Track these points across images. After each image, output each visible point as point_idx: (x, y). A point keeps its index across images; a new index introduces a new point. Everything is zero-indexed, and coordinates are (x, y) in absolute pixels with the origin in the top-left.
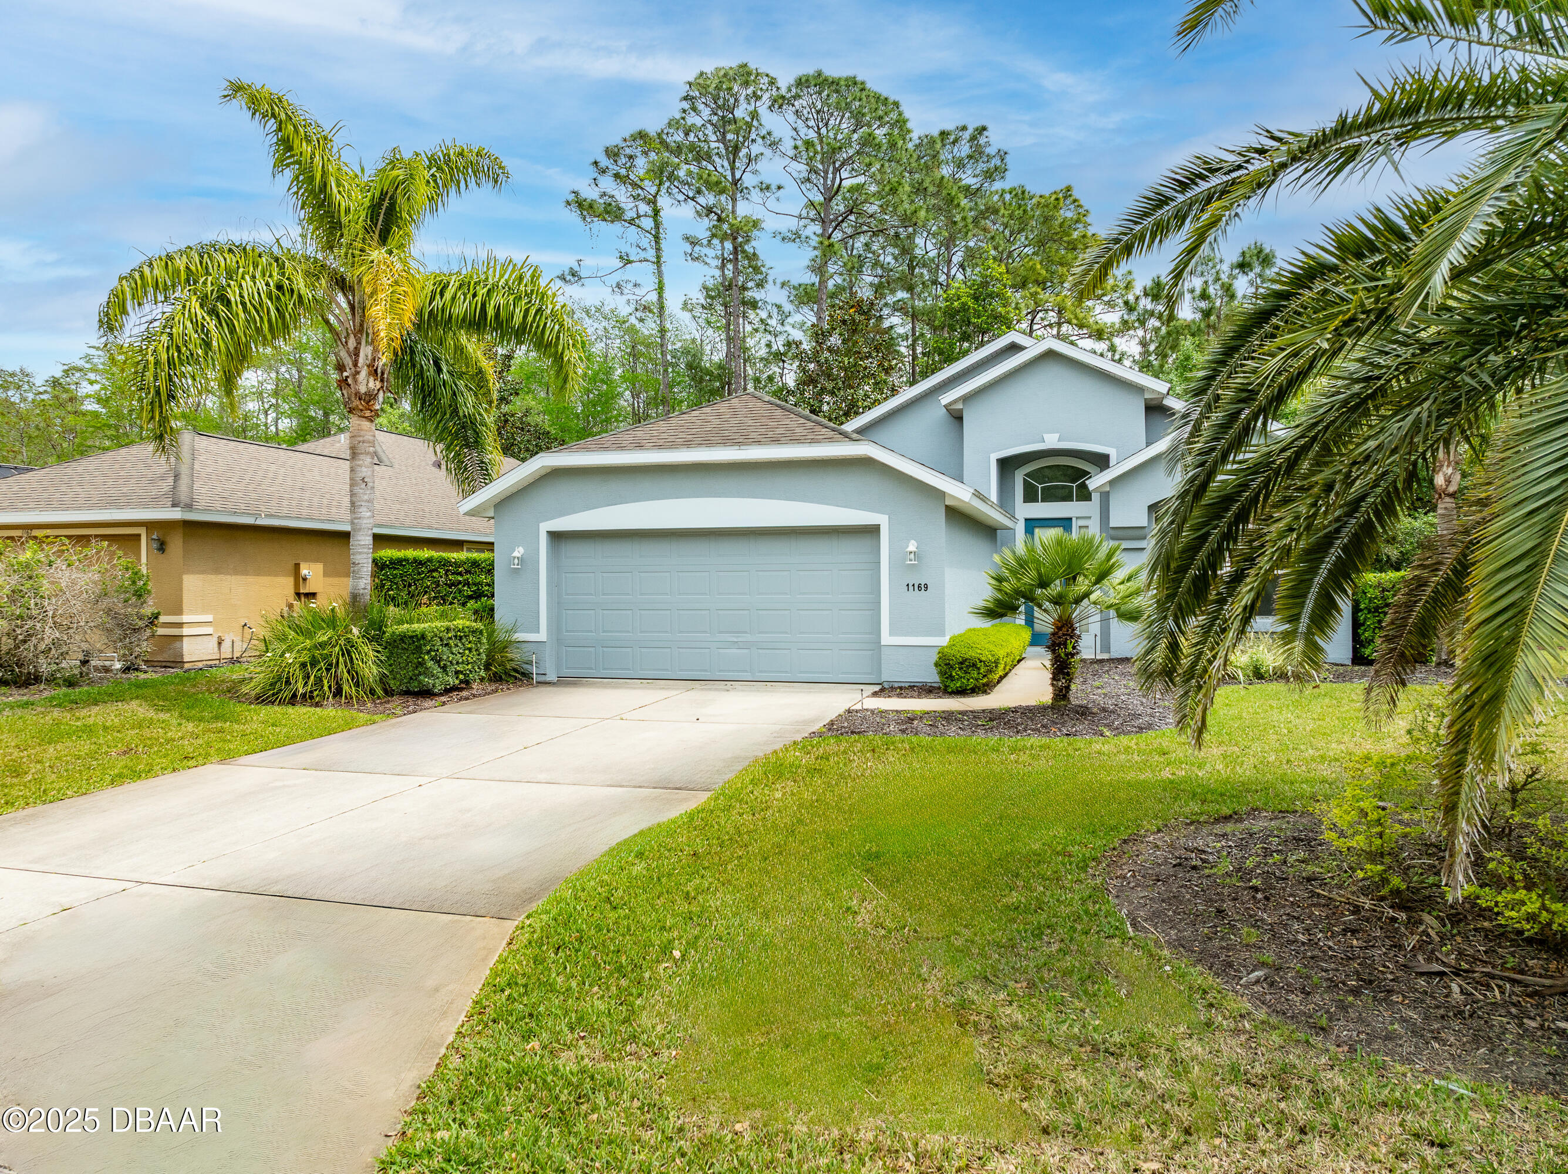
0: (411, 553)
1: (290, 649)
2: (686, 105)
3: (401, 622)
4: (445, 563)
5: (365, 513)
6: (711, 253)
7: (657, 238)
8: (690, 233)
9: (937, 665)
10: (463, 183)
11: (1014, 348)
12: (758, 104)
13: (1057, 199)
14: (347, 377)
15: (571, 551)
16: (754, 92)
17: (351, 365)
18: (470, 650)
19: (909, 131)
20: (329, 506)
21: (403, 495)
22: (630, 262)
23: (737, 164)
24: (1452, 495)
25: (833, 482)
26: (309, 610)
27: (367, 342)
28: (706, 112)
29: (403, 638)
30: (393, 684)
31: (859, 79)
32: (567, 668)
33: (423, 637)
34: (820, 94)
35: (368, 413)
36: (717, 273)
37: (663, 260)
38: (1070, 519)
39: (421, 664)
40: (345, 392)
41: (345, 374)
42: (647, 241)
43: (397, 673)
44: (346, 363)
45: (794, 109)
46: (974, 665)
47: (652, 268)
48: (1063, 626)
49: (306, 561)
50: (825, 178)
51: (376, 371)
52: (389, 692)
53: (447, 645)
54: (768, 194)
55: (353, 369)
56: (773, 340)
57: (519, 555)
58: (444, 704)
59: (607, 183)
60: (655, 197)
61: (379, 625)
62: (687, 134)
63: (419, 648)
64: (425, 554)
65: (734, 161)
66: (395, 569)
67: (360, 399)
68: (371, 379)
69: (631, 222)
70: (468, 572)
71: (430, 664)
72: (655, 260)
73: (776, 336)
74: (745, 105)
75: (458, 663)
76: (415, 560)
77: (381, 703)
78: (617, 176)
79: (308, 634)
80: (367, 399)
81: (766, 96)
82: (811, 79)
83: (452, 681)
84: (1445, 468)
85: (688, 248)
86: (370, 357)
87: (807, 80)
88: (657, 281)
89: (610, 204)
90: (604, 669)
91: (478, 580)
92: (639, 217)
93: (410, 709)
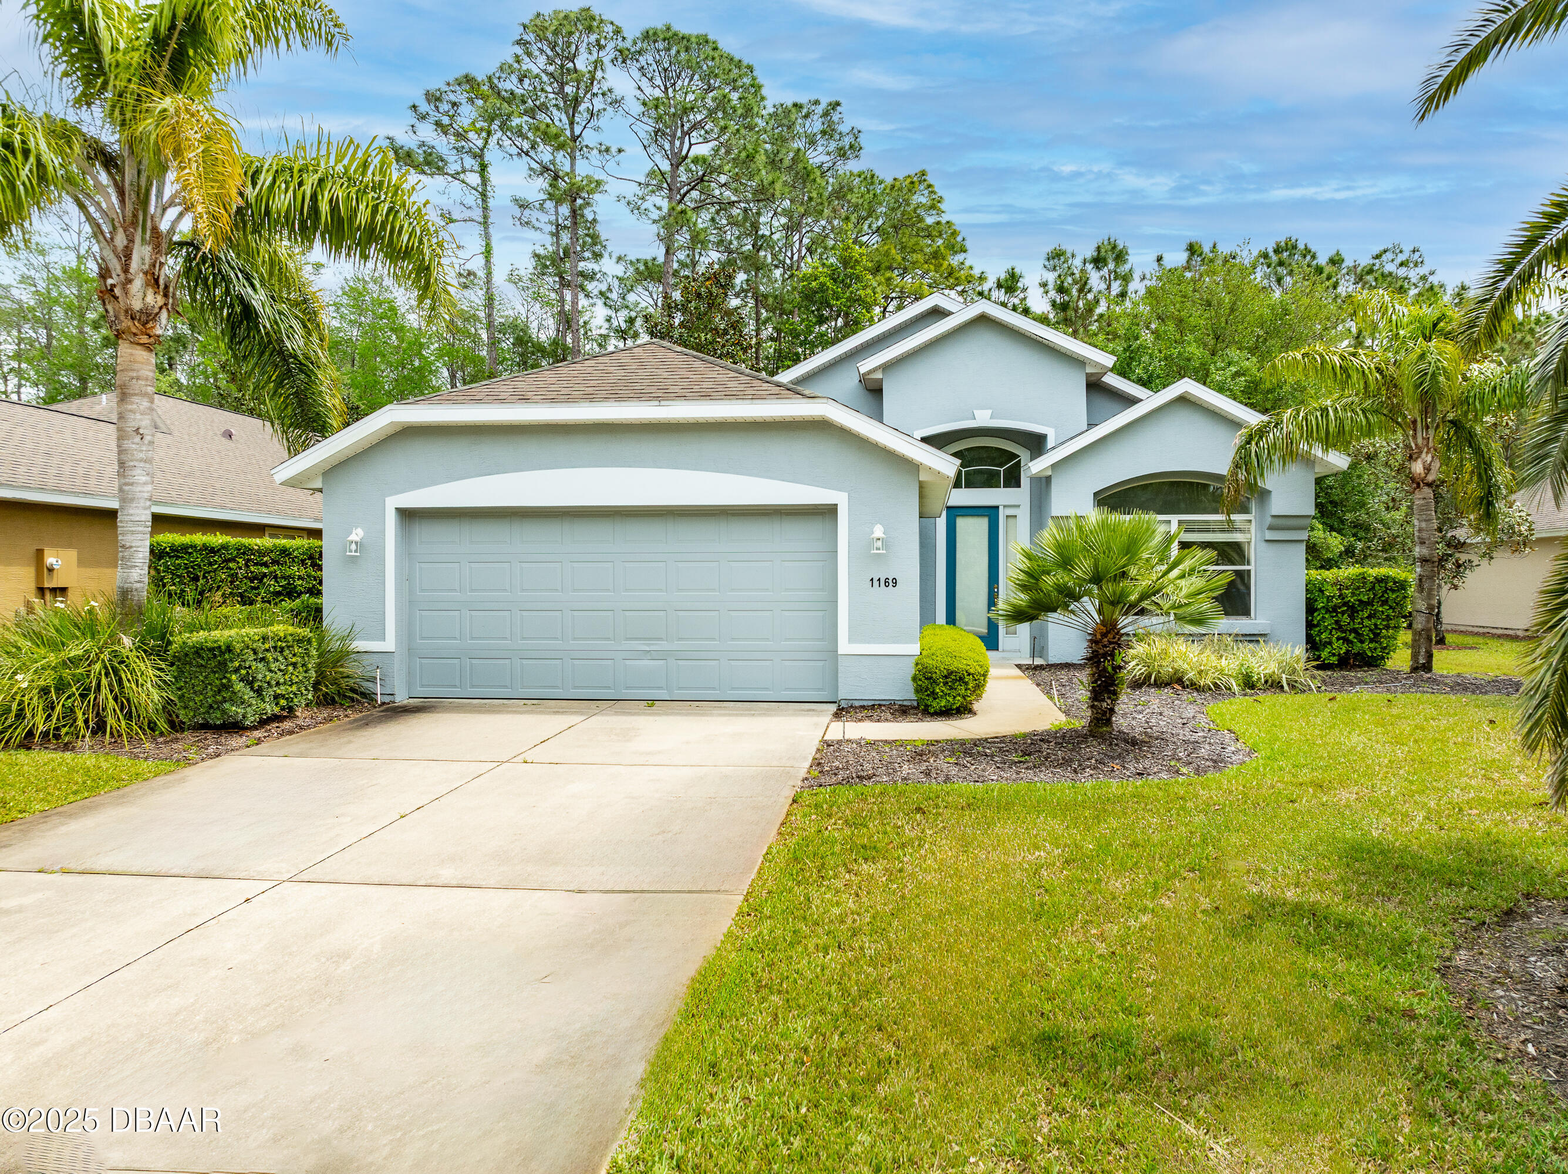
0: (199, 538)
1: (23, 668)
2: (519, 50)
3: (192, 628)
4: (244, 551)
5: (139, 476)
6: (545, 218)
7: (484, 195)
8: (521, 194)
9: (914, 679)
10: (283, 40)
11: (937, 313)
12: (601, 54)
13: (912, 183)
14: (113, 286)
15: (426, 534)
16: (598, 41)
17: (119, 270)
18: (294, 665)
19: (763, 98)
20: (86, 476)
21: (186, 468)
22: (452, 221)
23: (577, 119)
24: (1429, 485)
25: (777, 449)
26: (56, 611)
27: (143, 239)
28: (542, 60)
29: (198, 651)
30: (183, 715)
31: (711, 37)
32: (422, 686)
33: (229, 649)
34: (669, 50)
35: (144, 339)
36: (548, 240)
37: (490, 220)
38: (997, 507)
39: (227, 687)
40: (109, 307)
41: (110, 281)
42: (472, 199)
43: (190, 699)
44: (111, 266)
45: (638, 65)
46: (961, 679)
47: (478, 229)
48: (1108, 632)
49: (54, 545)
50: (672, 143)
51: (157, 281)
52: (176, 726)
53: (263, 659)
54: (608, 157)
55: (122, 276)
56: (614, 315)
57: (357, 539)
58: (259, 742)
59: (427, 132)
60: (482, 150)
61: (163, 636)
62: (521, 81)
63: (223, 665)
64: (217, 539)
65: (573, 115)
66: (178, 557)
67: (133, 318)
68: (150, 292)
69: (455, 176)
70: (275, 562)
71: (239, 686)
72: (481, 220)
73: (617, 311)
74: (586, 55)
75: (278, 684)
76: (205, 547)
77: (166, 742)
78: (438, 124)
79: (55, 646)
80: (144, 318)
81: (611, 45)
82: (659, 33)
83: (271, 709)
84: (1424, 455)
85: (517, 212)
86: (147, 261)
87: (655, 34)
88: (484, 244)
89: (430, 154)
90: (473, 686)
91: (289, 572)
92: (464, 171)
93: (211, 750)
